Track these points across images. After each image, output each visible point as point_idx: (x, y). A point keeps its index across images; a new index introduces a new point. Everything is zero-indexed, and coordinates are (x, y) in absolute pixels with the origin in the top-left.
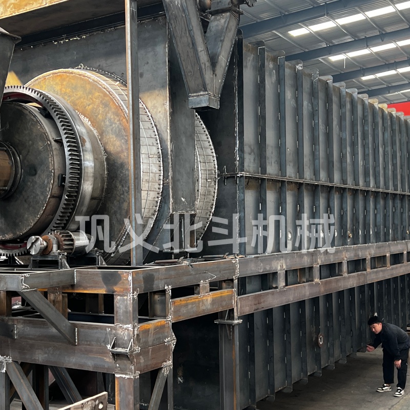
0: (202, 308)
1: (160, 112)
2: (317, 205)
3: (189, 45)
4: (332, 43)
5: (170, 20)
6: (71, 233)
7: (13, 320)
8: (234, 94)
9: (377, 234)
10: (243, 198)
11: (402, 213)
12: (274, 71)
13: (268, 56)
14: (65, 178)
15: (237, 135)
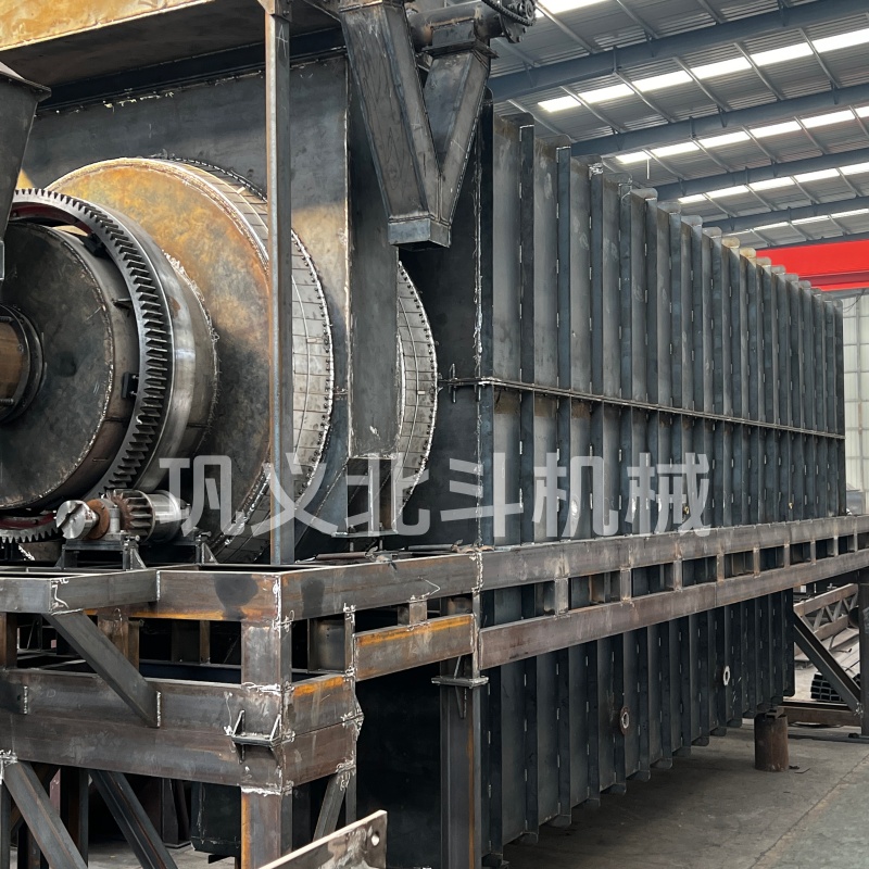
0: (414, 651)
1: (329, 251)
2: (626, 447)
3: (392, 116)
4: (624, 128)
5: (355, 63)
6: (146, 496)
7: (21, 676)
8: (474, 220)
9: (734, 507)
10: (489, 429)
11: (779, 468)
12: (549, 175)
13: (538, 143)
14: (137, 381)
15: (478, 301)
